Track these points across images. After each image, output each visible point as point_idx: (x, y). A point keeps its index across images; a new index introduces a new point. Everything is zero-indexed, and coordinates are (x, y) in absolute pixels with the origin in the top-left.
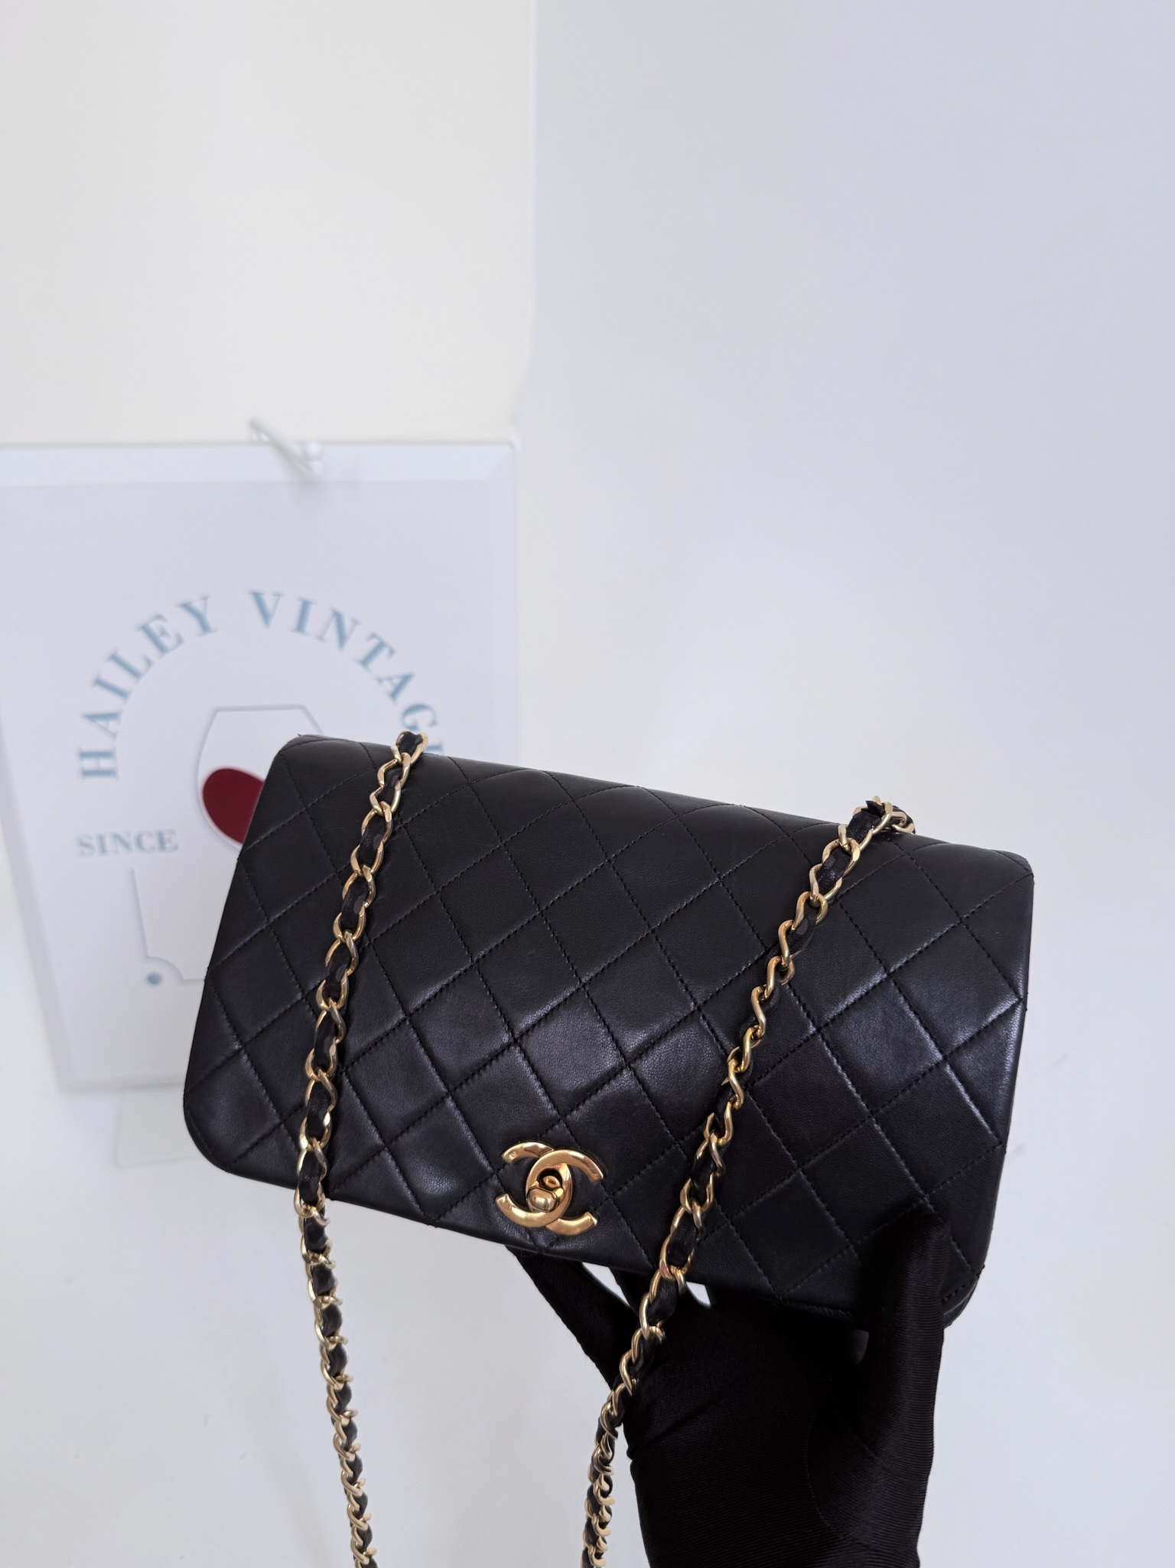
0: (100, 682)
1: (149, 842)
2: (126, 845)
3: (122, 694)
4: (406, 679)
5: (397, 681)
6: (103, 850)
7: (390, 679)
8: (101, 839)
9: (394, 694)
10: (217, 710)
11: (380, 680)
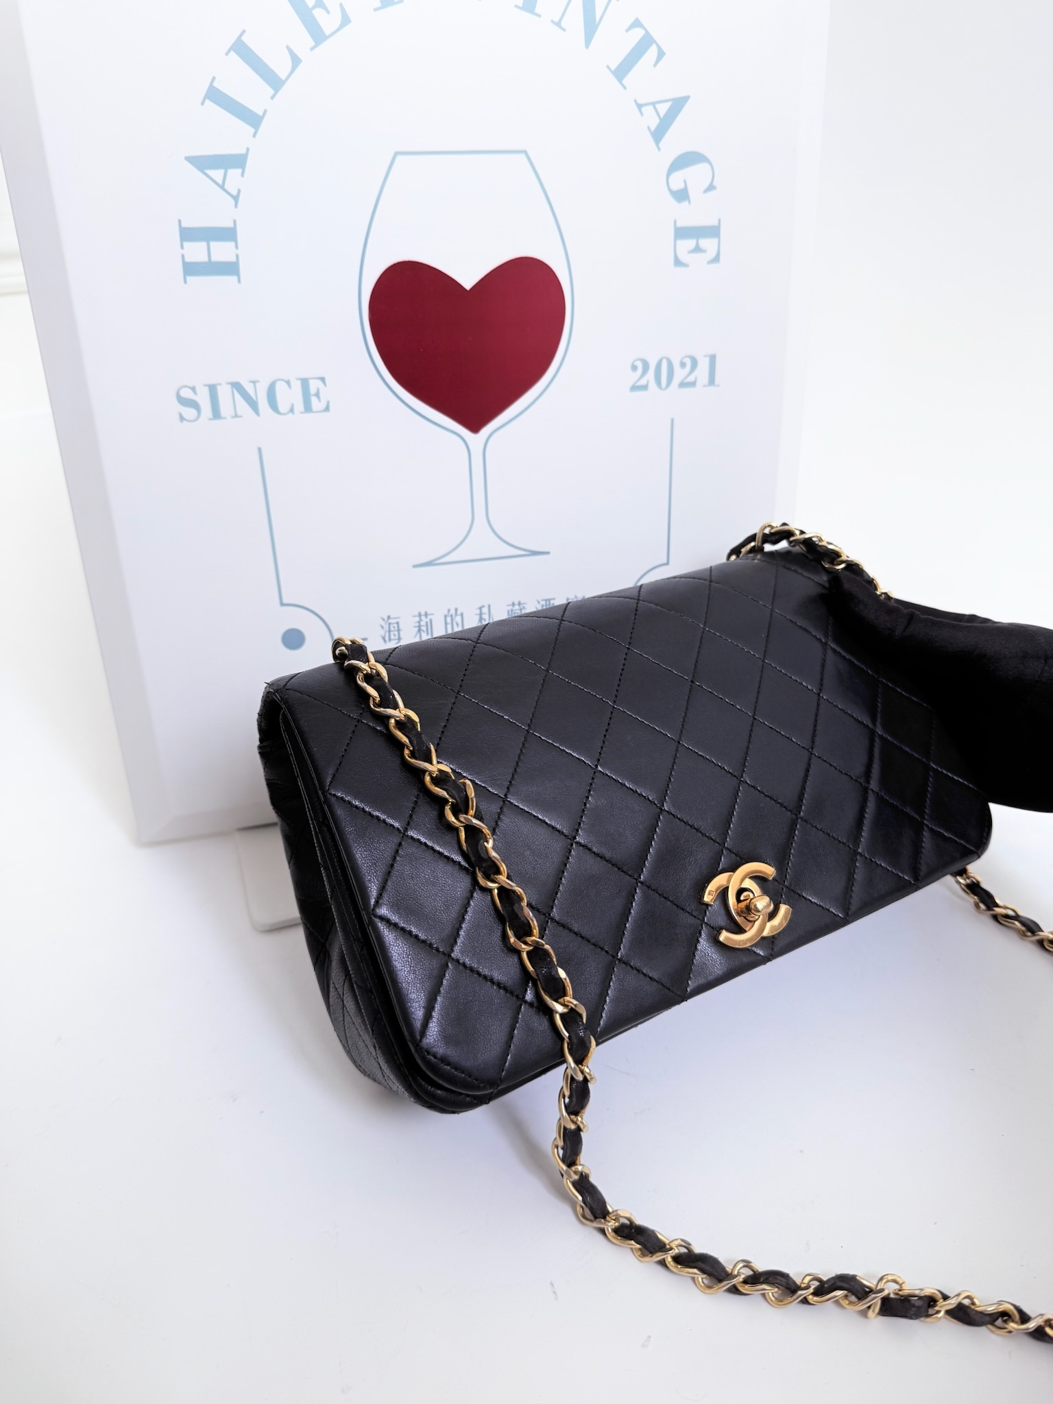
0: (214, 95)
1: (289, 396)
2: (253, 405)
3: (253, 120)
4: (678, 104)
5: (663, 109)
6: (216, 414)
7: (654, 104)
8: (213, 389)
9: (658, 134)
10: (397, 154)
11: (640, 106)
